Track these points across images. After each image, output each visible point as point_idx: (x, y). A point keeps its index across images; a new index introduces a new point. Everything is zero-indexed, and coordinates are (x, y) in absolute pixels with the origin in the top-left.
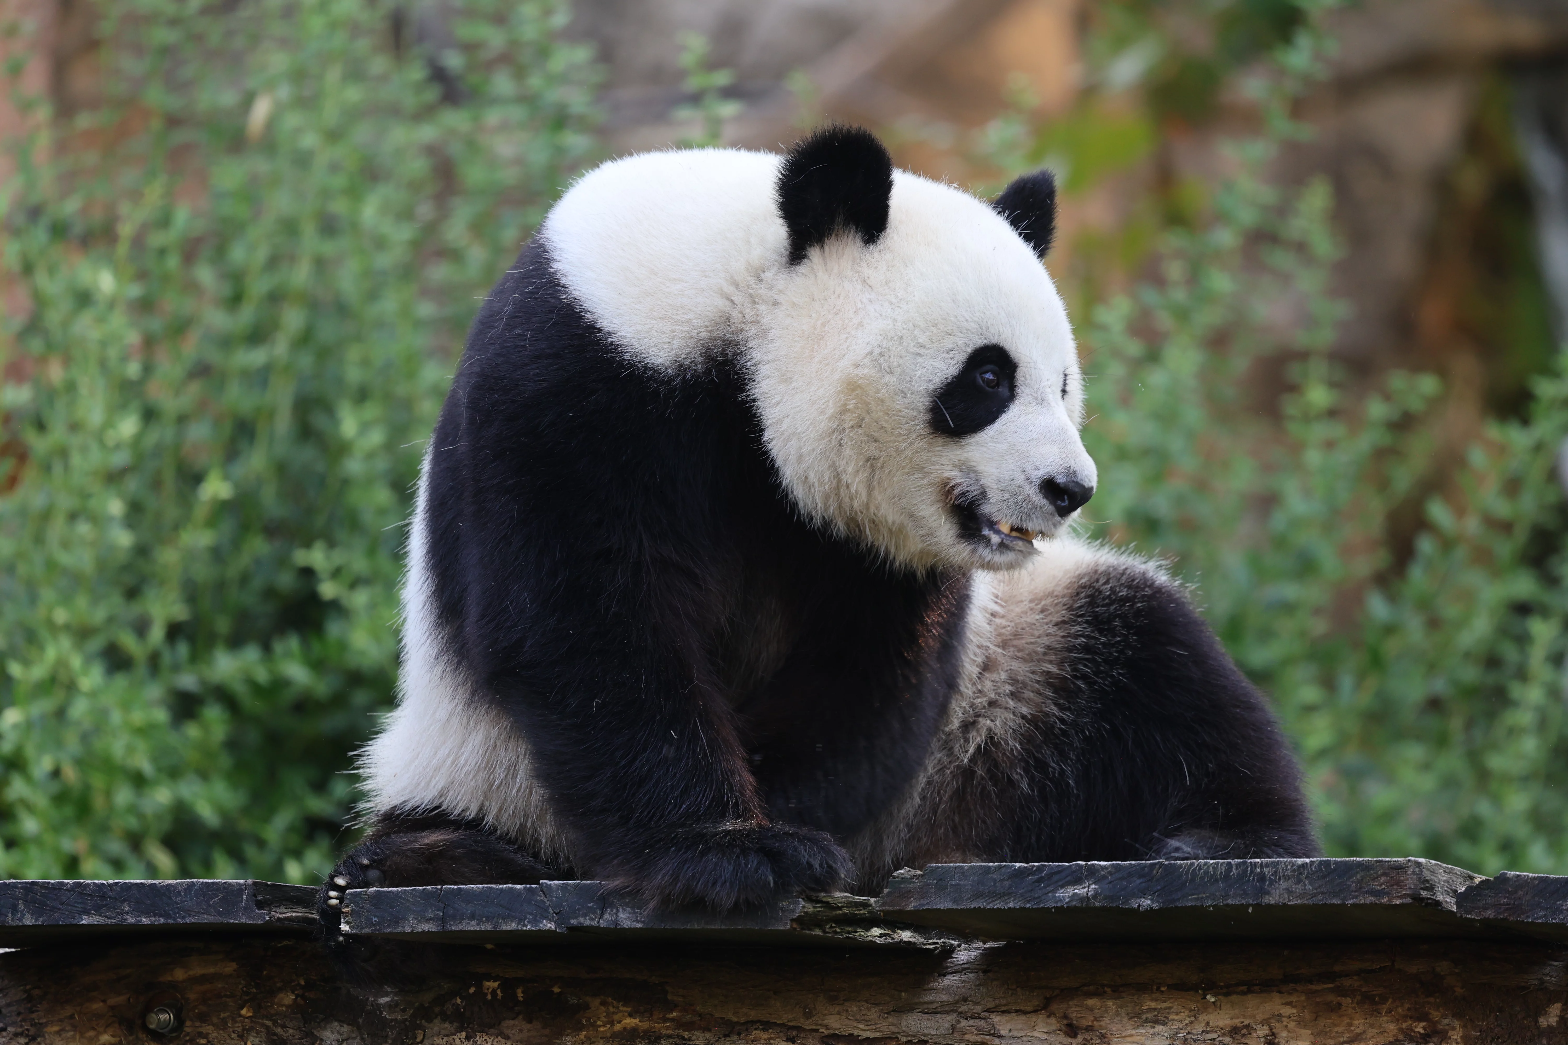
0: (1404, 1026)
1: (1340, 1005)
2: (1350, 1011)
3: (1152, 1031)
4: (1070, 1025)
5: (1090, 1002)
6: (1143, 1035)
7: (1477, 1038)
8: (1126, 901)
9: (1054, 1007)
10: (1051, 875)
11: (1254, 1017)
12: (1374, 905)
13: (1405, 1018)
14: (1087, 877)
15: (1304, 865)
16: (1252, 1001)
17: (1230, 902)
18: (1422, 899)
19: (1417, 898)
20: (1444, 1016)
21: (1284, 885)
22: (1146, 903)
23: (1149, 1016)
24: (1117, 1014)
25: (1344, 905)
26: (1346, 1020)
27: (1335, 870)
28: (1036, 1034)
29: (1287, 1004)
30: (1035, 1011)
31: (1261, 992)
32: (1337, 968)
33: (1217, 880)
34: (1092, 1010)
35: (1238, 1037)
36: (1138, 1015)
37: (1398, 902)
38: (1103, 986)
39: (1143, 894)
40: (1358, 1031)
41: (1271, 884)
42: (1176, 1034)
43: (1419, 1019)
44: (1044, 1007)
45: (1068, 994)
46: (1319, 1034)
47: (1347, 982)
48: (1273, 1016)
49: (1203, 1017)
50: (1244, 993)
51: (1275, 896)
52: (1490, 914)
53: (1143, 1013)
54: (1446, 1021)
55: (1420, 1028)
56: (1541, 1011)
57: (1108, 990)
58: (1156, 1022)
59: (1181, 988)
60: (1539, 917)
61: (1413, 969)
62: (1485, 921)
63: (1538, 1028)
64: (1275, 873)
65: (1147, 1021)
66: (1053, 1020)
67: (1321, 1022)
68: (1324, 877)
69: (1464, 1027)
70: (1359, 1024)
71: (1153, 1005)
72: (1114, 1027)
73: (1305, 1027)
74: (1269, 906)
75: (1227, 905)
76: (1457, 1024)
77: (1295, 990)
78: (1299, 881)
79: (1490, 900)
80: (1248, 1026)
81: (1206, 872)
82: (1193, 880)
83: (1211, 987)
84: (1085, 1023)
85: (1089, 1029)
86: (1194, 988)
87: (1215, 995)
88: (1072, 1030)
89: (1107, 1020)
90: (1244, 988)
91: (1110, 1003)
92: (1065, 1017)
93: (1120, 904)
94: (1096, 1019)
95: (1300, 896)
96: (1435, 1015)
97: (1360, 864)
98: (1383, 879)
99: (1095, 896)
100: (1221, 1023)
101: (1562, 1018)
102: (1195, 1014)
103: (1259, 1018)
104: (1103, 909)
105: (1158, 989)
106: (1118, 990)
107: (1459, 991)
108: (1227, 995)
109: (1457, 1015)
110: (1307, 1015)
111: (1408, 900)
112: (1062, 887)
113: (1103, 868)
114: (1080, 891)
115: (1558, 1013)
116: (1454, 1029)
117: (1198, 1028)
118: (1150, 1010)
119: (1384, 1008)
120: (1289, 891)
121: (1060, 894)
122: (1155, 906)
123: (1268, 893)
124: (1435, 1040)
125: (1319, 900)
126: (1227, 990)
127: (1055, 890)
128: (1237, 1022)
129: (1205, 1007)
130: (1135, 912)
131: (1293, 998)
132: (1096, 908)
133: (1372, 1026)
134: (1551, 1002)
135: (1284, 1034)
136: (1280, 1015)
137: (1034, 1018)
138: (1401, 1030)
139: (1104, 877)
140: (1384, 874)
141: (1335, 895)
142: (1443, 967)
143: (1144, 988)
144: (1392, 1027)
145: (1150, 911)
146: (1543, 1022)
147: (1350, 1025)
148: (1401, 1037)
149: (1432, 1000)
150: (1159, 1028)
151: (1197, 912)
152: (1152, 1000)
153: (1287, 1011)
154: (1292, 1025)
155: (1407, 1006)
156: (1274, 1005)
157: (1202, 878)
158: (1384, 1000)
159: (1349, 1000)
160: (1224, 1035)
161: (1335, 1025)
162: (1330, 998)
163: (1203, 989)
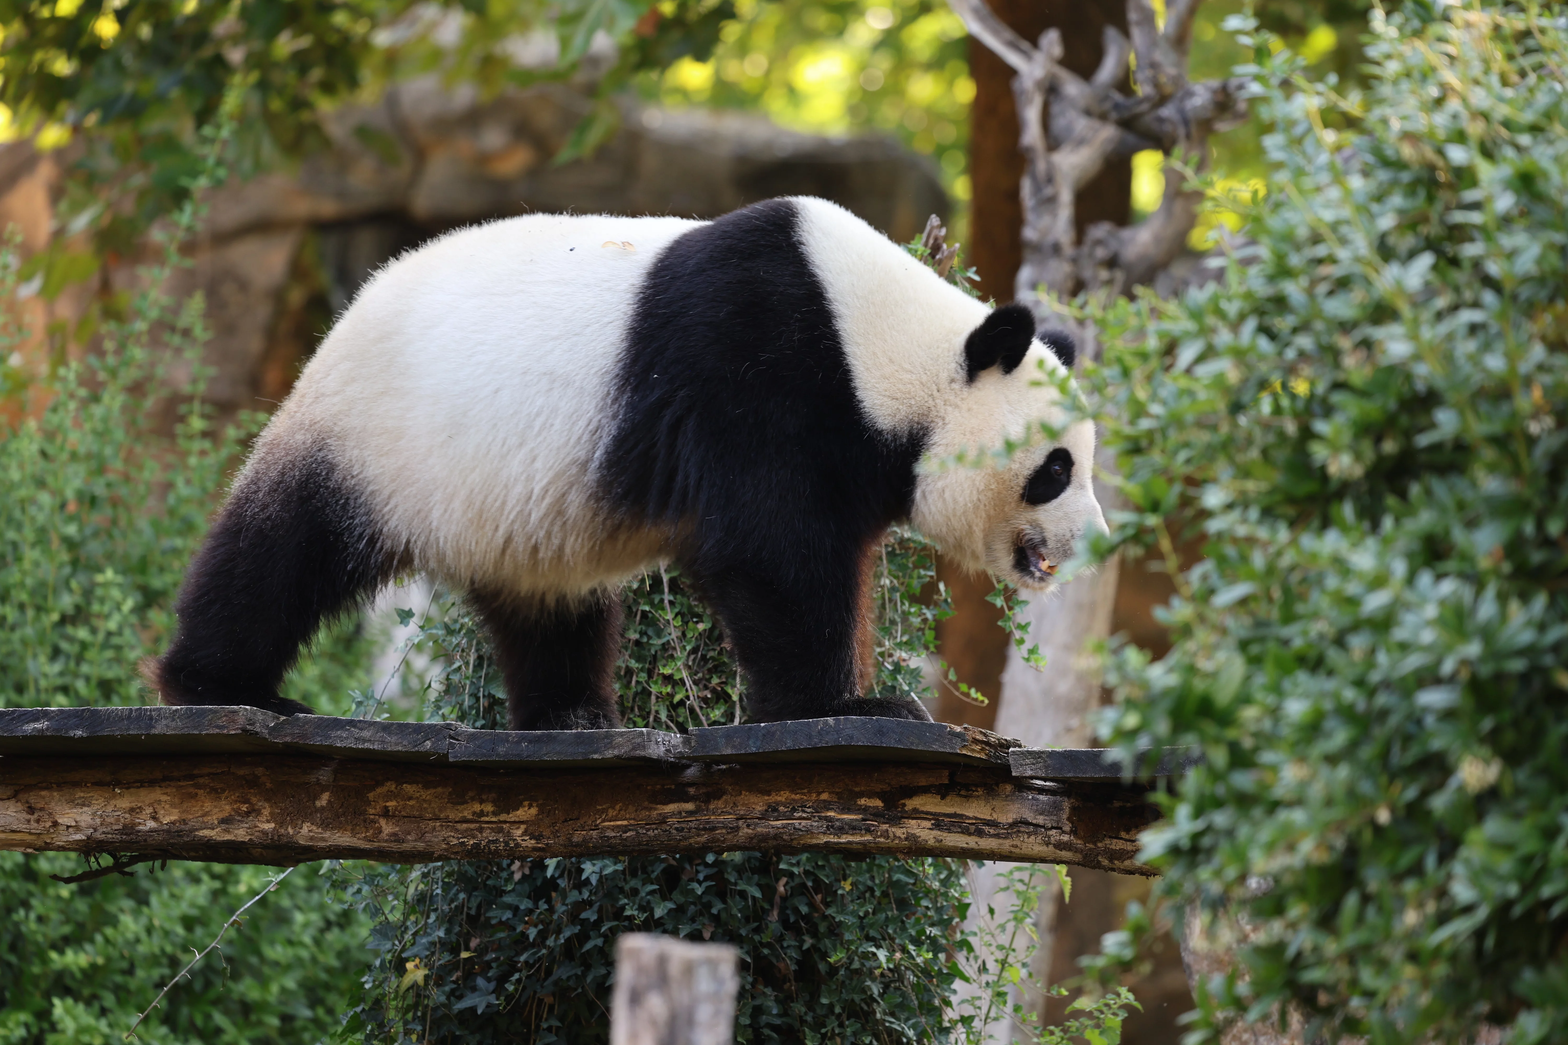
0: (235, 806)
1: (197, 794)
2: (203, 798)
3: (81, 811)
4: (30, 807)
5: (43, 793)
6: (75, 813)
7: (279, 813)
8: (67, 732)
9: (20, 796)
10: (19, 716)
11: (144, 802)
12: (218, 734)
13: (236, 802)
14: (43, 718)
15: (177, 710)
16: (143, 792)
17: (131, 732)
18: (248, 731)
19: (244, 730)
20: (259, 801)
21: (164, 722)
22: (79, 733)
23: (79, 801)
24: (60, 800)
25: (200, 734)
26: (200, 804)
27: (195, 713)
28: (8, 813)
29: (164, 794)
30: (8, 799)
31: (149, 786)
32: (196, 772)
33: (123, 719)
34: (44, 798)
35: (134, 814)
36: (73, 801)
37: (233, 732)
38: (51, 783)
39: (77, 727)
40: (207, 810)
41: (156, 722)
42: (95, 813)
43: (245, 803)
44: (15, 796)
45: (29, 788)
46: (184, 812)
47: (201, 781)
48: (156, 801)
49: (113, 802)
50: (138, 787)
51: (159, 729)
52: (288, 739)
53: (76, 799)
54: (260, 804)
55: (244, 808)
56: (316, 797)
57: (54, 786)
58: (84, 805)
59: (99, 784)
60: (317, 741)
61: (241, 772)
62: (286, 744)
63: (315, 807)
64: (158, 715)
65: (78, 804)
66: (19, 804)
67: (185, 805)
68: (189, 717)
69: (271, 807)
70: (208, 806)
71: (82, 795)
72: (58, 809)
73: (175, 808)
74: (155, 735)
75: (129, 735)
76: (267, 805)
77: (170, 785)
78: (173, 720)
79: (288, 731)
80: (140, 808)
81: (117, 715)
82: (108, 719)
83: (118, 783)
84: (39, 806)
85: (42, 809)
86: (108, 784)
87: (120, 789)
88: (31, 810)
89: (53, 804)
90: (139, 784)
91: (55, 794)
92: (27, 802)
93: (63, 733)
94: (46, 803)
95: (174, 729)
96: (254, 800)
97: (211, 710)
98: (224, 719)
99: (47, 729)
100: (124, 806)
101: (329, 801)
102: (107, 800)
103: (147, 802)
104: (52, 736)
105: (85, 785)
106: (60, 786)
107: (268, 785)
108: (128, 788)
109: (267, 800)
110: (176, 800)
111: (239, 731)
112: (27, 723)
113: (53, 711)
114: (38, 725)
115: (327, 798)
116: (265, 808)
117: (110, 809)
118: (80, 798)
119: (223, 796)
120: (167, 726)
121: (25, 727)
122: (85, 735)
123: (154, 727)
124: (253, 815)
125: (185, 731)
126: (127, 786)
127: (23, 725)
128: (133, 805)
129: (114, 796)
130: (72, 738)
131: (169, 790)
132: (47, 736)
133: (215, 807)
134: (323, 791)
135: (162, 812)
136: (160, 801)
137: (7, 803)
138: (233, 809)
139: (53, 717)
140: (225, 716)
141: (195, 728)
142: (259, 771)
143: (76, 784)
144: (228, 808)
145: (81, 738)
146: (318, 804)
147: (202, 806)
148: (233, 813)
149: (252, 791)
150: (85, 809)
151: (111, 738)
152: (82, 792)
153: (164, 798)
154: (167, 806)
155: (237, 795)
156: (157, 794)
157: (114, 718)
158: (223, 791)
159: (202, 791)
160: (125, 813)
161: (194, 807)
162: (191, 790)
163: (114, 785)
